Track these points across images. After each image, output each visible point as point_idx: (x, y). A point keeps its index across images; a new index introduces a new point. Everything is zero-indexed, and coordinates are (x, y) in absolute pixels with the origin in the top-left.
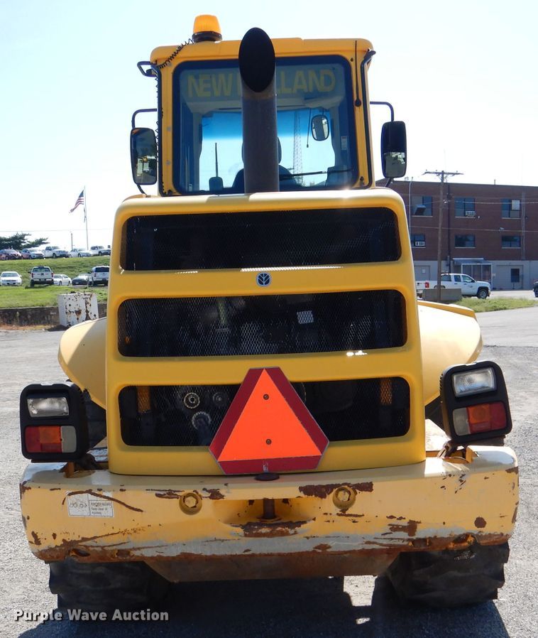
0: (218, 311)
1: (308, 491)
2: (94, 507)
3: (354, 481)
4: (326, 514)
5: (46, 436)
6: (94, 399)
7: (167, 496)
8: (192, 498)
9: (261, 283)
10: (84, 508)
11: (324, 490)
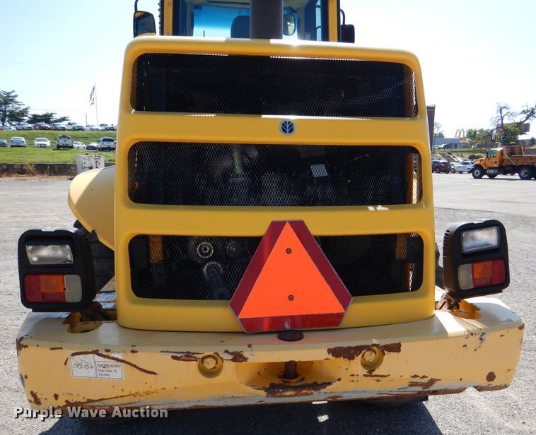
0: (233, 159)
1: (336, 352)
2: (101, 368)
3: (383, 342)
4: (353, 375)
5: (49, 284)
6: (102, 240)
7: (184, 358)
8: (212, 359)
9: (285, 131)
10: (89, 370)
11: (353, 351)
